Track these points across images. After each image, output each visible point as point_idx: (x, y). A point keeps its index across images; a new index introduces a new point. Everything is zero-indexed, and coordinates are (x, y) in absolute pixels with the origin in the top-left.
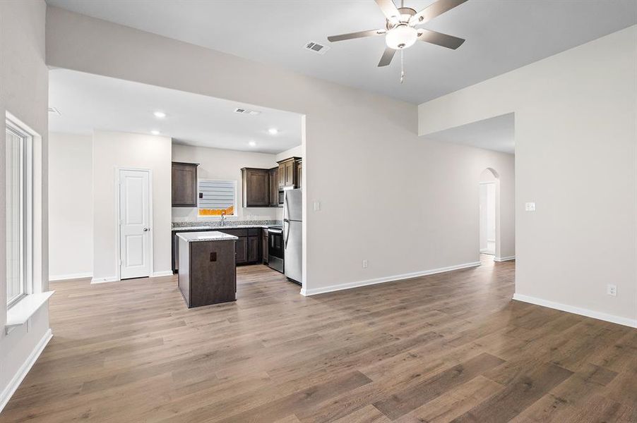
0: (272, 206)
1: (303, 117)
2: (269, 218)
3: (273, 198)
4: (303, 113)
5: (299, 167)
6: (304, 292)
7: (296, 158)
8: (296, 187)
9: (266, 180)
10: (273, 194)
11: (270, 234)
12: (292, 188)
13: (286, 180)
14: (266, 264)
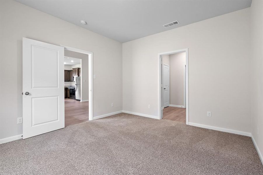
0: (70, 81)
1: (81, 60)
2: (69, 85)
3: (71, 79)
4: (81, 59)
5: (79, 70)
6: (81, 101)
7: (78, 68)
8: (78, 76)
9: (68, 73)
10: (71, 78)
11: (70, 89)
12: (77, 76)
13: (75, 74)
14: (69, 98)
